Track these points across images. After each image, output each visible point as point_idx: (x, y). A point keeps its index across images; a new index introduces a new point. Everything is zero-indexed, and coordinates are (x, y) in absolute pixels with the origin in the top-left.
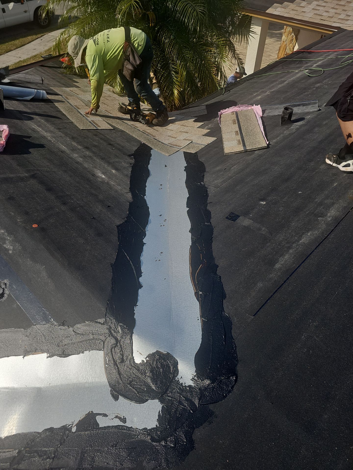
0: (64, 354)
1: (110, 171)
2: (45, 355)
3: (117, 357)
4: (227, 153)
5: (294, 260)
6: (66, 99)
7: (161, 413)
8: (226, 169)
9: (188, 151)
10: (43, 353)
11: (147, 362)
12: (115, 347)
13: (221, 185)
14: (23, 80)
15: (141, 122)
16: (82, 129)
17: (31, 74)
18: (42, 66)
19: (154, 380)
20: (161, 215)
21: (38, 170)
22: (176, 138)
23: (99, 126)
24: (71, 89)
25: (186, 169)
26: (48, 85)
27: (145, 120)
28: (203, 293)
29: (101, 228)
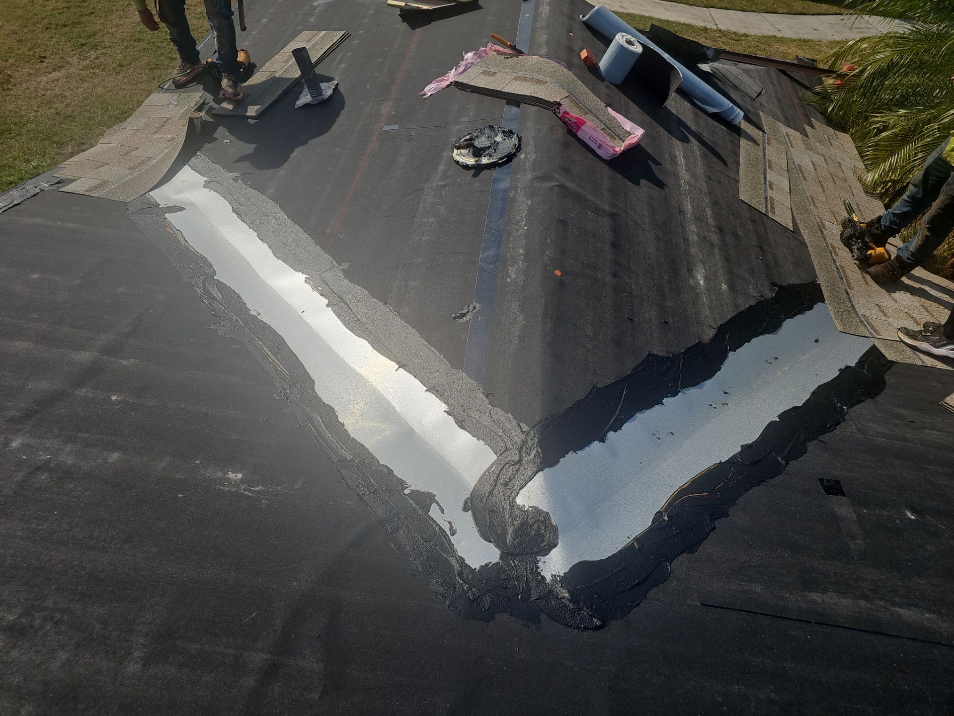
0: (461, 424)
1: (719, 283)
2: (445, 407)
3: (504, 477)
4: (947, 404)
5: (852, 616)
6: (766, 141)
7: (491, 564)
8: (913, 422)
9: (882, 350)
10: (445, 403)
11: (527, 511)
12: (512, 465)
13: (872, 436)
14: (732, 78)
15: (851, 251)
16: (741, 200)
17: (751, 76)
18: (783, 72)
19: (515, 532)
20: (726, 393)
21: (626, 212)
22: (886, 316)
23: (773, 213)
24: (791, 132)
25: (846, 372)
26: (760, 106)
27: (861, 253)
28: (669, 520)
29: (627, 338)
